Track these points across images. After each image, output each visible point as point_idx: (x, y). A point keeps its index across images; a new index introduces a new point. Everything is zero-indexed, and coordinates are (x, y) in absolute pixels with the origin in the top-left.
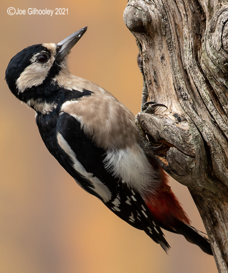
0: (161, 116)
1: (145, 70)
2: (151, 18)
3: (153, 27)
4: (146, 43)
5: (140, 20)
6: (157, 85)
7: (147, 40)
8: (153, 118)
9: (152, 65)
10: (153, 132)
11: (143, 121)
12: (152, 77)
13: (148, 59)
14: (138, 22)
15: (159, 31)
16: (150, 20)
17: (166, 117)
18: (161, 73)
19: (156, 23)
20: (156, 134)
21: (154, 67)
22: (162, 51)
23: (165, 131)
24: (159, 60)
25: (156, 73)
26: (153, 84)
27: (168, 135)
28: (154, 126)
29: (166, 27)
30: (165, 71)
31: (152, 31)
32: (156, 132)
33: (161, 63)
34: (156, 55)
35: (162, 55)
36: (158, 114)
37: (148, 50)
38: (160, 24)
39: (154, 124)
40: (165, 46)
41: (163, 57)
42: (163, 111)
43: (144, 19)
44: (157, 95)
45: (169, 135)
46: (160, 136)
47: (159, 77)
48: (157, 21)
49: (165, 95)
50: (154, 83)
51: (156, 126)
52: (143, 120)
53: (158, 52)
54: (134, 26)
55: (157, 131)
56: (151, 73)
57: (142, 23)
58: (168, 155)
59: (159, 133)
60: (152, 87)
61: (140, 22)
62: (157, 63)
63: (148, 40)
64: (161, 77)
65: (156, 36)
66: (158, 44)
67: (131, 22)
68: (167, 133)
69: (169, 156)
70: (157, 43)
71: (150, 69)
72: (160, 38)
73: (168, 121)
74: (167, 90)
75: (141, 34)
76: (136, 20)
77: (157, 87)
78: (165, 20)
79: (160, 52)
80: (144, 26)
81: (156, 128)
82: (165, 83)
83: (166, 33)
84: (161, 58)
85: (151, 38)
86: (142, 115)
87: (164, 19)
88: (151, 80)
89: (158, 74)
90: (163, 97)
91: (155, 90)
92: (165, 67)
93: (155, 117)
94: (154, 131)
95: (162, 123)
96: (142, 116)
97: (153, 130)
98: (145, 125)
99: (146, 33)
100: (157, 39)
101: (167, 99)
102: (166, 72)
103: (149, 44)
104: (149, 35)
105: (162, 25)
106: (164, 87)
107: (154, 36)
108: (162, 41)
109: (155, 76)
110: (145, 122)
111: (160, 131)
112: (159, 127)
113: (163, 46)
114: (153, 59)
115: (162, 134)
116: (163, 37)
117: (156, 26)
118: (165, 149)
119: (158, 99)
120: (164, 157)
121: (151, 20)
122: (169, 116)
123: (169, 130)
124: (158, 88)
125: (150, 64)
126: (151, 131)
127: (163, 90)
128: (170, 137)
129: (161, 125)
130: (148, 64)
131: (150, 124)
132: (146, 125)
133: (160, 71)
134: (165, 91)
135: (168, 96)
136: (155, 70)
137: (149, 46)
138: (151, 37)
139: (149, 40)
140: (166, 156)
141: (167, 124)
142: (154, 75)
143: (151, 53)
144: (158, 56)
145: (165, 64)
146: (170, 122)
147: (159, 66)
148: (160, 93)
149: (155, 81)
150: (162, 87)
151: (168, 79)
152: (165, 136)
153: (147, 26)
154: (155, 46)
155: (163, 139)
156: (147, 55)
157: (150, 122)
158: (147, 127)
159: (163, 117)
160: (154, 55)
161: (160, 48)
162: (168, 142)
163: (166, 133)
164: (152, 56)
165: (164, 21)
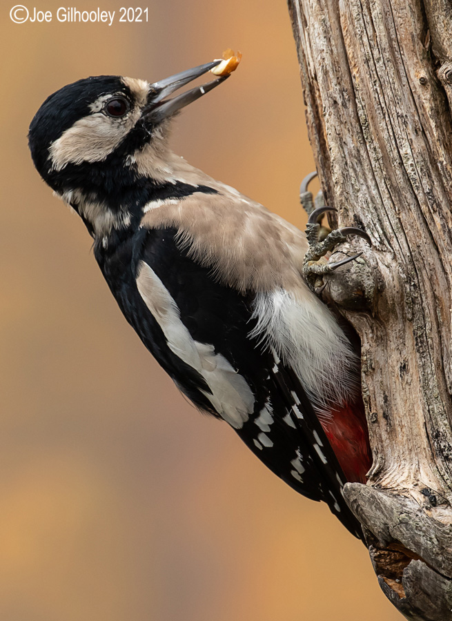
0: (395, 493)
1: (365, 392)
2: (382, 281)
3: (387, 301)
4: (371, 335)
5: (359, 286)
6: (389, 424)
7: (371, 327)
8: (377, 494)
9: (382, 382)
10: (376, 526)
11: (355, 501)
12: (379, 408)
13: (374, 369)
14: (355, 289)
15: (398, 311)
16: (381, 286)
17: (406, 494)
18: (398, 399)
19: (394, 292)
20: (382, 529)
21: (385, 387)
22: (404, 352)
23: (403, 525)
24: (396, 373)
25: (388, 399)
26: (381, 424)
27: (407, 534)
28: (379, 513)
29: (413, 302)
30: (408, 395)
31: (384, 310)
32: (382, 526)
33: (400, 378)
34: (390, 361)
35: (402, 362)
36: (389, 486)
37: (372, 350)
38: (402, 296)
39: (380, 509)
40: (410, 342)
41: (405, 366)
42: (399, 481)
43: (368, 283)
44: (387, 446)
45: (410, 533)
46: (390, 535)
47: (394, 408)
48: (396, 288)
49: (406, 448)
50: (383, 421)
51: (382, 512)
52: (355, 498)
53: (395, 356)
54: (346, 297)
55: (385, 524)
56: (377, 400)
57: (364, 292)
58: (405, 576)
59: (388, 528)
60: (379, 428)
61: (358, 290)
62: (391, 379)
63: (375, 328)
64: (400, 408)
65: (391, 321)
66: (396, 338)
67: (340, 288)
68: (406, 528)
69: (407, 578)
70: (392, 335)
71: (376, 391)
72: (401, 325)
73: (408, 503)
74: (411, 436)
75: (360, 315)
76: (351, 284)
77: (388, 430)
78: (412, 288)
79: (399, 356)
80: (368, 298)
81: (382, 516)
82: (408, 422)
83: (413, 314)
84: (401, 367)
85: (382, 323)
86: (354, 487)
87: (411, 286)
88: (376, 414)
89: (393, 403)
90: (401, 452)
91: (384, 436)
92: (407, 387)
93: (380, 494)
94: (378, 524)
95: (397, 508)
96: (354, 490)
97: (377, 520)
98: (359, 510)
99: (370, 312)
100: (394, 328)
101: (408, 456)
102: (409, 399)
103: (377, 336)
104: (376, 318)
105: (406, 298)
106: (404, 430)
107: (388, 321)
108: (404, 331)
109: (387, 406)
110: (361, 502)
111: (390, 524)
112: (390, 515)
113: (406, 343)
114: (383, 370)
115: (395, 531)
116: (407, 323)
117: (393, 300)
118: (400, 564)
119: (389, 455)
120: (397, 580)
121: (383, 286)
122: (412, 493)
123: (411, 522)
124: (391, 431)
125: (377, 379)
126: (372, 522)
127: (401, 437)
128: (412, 538)
129: (395, 511)
130: (373, 380)
131: (371, 508)
132: (362, 510)
133: (397, 394)
134: (405, 438)
135: (411, 450)
136: (386, 393)
137: (376, 341)
138: (381, 321)
139: (377, 329)
140: (400, 578)
141: (408, 509)
142: (383, 403)
143: (379, 356)
144: (395, 363)
145: (409, 381)
146: (412, 506)
147: (395, 384)
148: (394, 442)
149: (386, 416)
150: (399, 429)
151: (413, 414)
152: (402, 535)
153: (374, 298)
154: (389, 342)
155: (397, 541)
156: (371, 360)
157: (371, 504)
158: (363, 513)
159: (399, 495)
160: (387, 362)
161: (400, 347)
162: (407, 549)
163: (403, 529)
164: (382, 363)
165: (410, 289)
